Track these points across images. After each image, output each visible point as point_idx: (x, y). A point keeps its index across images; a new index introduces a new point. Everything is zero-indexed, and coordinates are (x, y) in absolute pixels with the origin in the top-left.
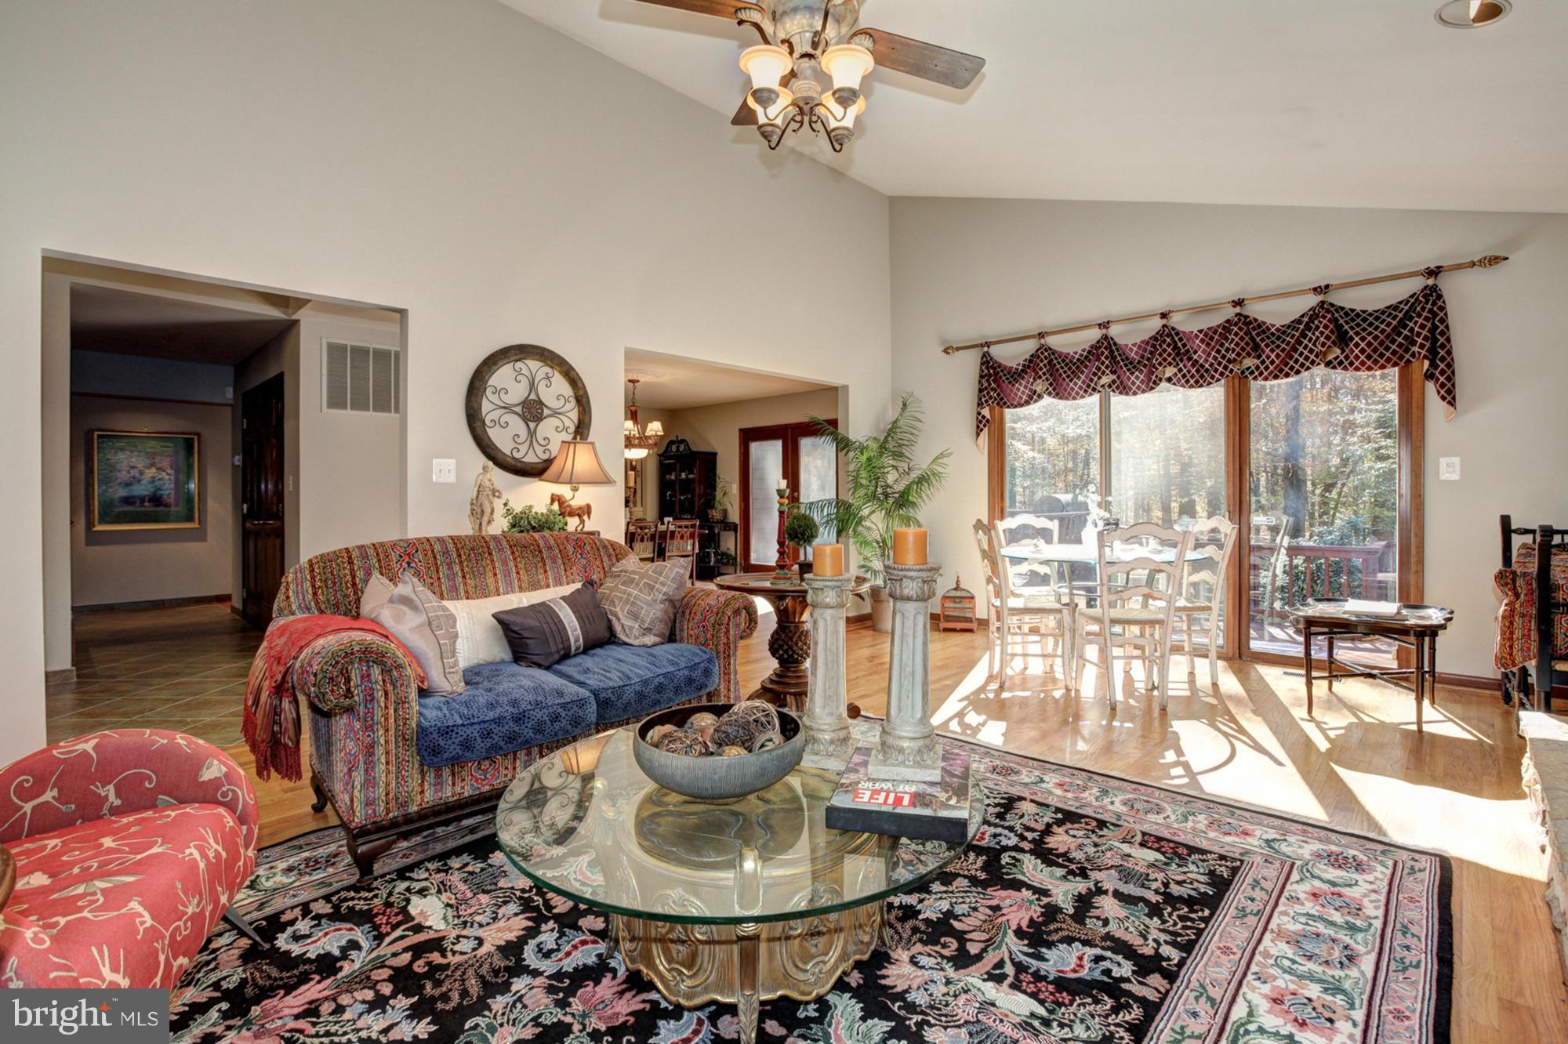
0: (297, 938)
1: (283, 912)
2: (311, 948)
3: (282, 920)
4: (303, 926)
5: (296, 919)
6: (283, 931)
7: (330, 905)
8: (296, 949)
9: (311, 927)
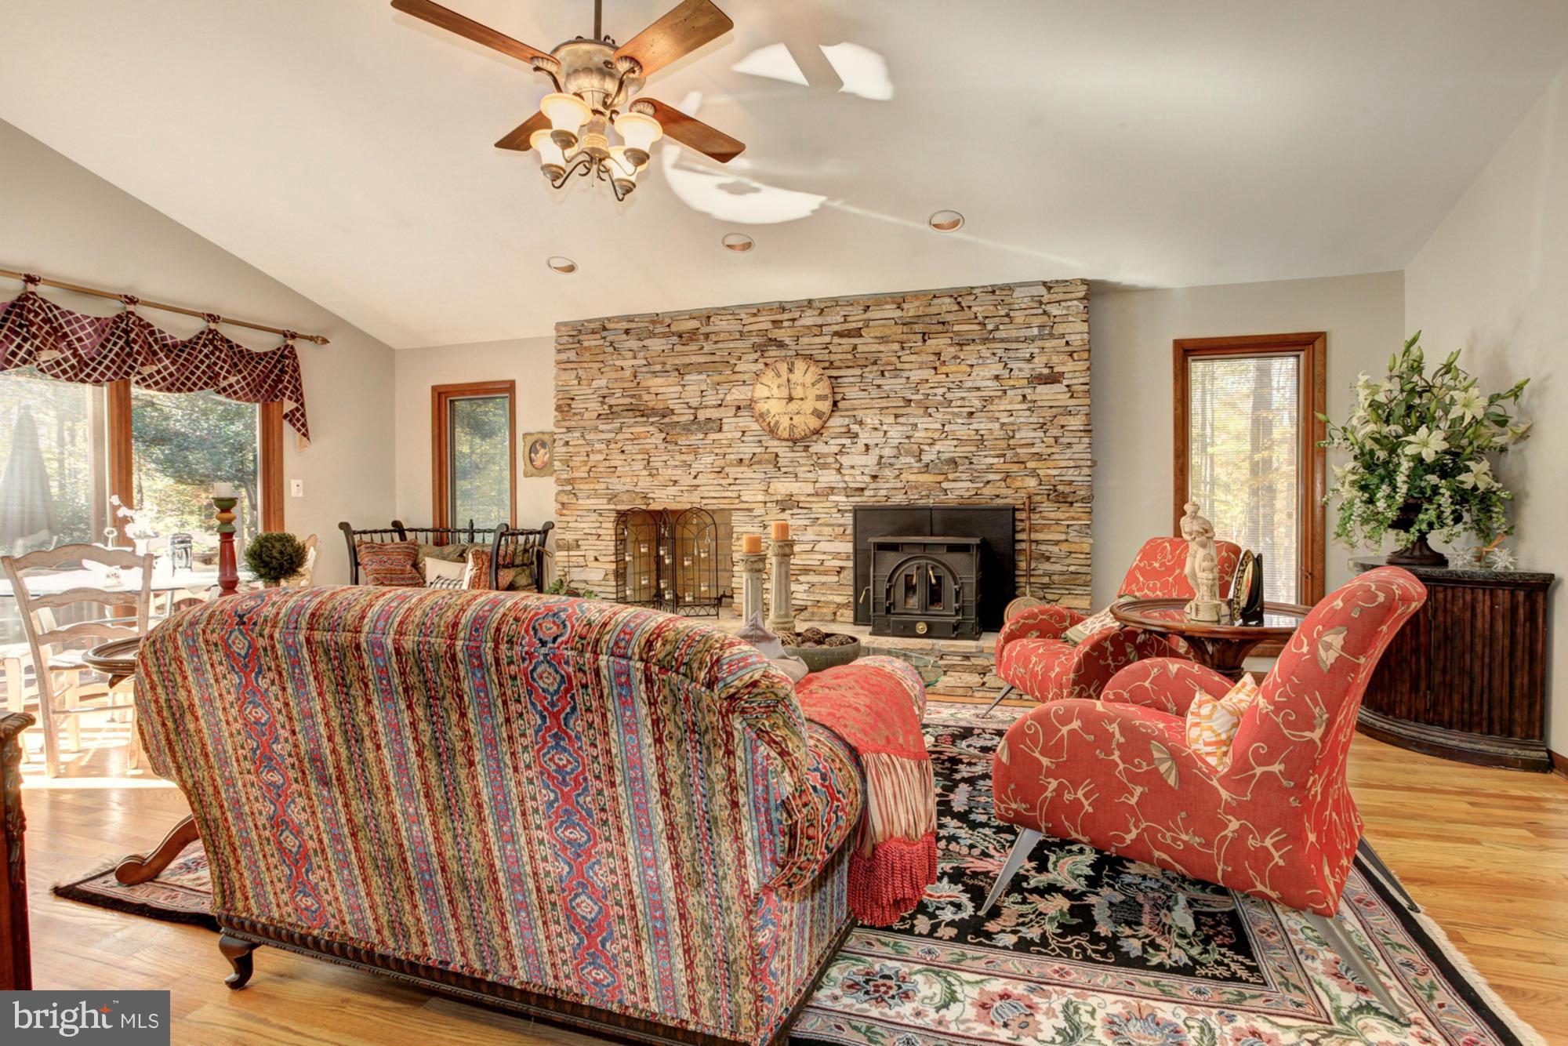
0: (958, 907)
1: (951, 939)
2: (956, 893)
3: (955, 931)
4: (948, 915)
5: (947, 925)
6: (963, 919)
7: (915, 922)
8: (964, 898)
9: (943, 909)
